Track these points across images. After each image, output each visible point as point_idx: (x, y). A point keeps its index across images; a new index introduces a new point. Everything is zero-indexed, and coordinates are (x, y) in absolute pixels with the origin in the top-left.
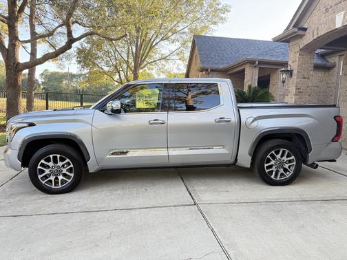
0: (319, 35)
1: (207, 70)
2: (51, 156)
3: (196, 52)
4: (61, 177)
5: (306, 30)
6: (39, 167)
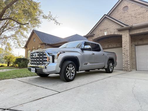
2: (70, 65)
3: (33, 37)
4: (71, 74)
5: (94, 35)
6: (67, 70)
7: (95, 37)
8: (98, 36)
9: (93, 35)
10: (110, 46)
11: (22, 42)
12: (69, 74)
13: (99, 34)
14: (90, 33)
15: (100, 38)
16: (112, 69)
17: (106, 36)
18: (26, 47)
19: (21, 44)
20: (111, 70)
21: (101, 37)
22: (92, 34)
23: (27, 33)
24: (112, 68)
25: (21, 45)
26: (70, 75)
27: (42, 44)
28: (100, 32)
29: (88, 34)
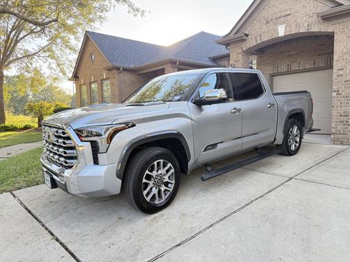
0: (263, 40)
1: (118, 69)
2: (155, 163)
3: (89, 49)
4: (163, 188)
5: (247, 35)
6: (144, 181)
7: (251, 43)
8: (258, 39)
9: (245, 38)
10: (295, 67)
11: (68, 63)
12: (154, 189)
13: (260, 34)
14: (234, 32)
15: (264, 45)
16: (296, 142)
17: (282, 38)
18: (76, 77)
19: (65, 69)
20: (293, 148)
21: (268, 41)
22: (240, 34)
23: (77, 39)
24: (298, 140)
25: (67, 71)
26: (159, 192)
27: (110, 70)
28: (265, 28)
29: (230, 33)
